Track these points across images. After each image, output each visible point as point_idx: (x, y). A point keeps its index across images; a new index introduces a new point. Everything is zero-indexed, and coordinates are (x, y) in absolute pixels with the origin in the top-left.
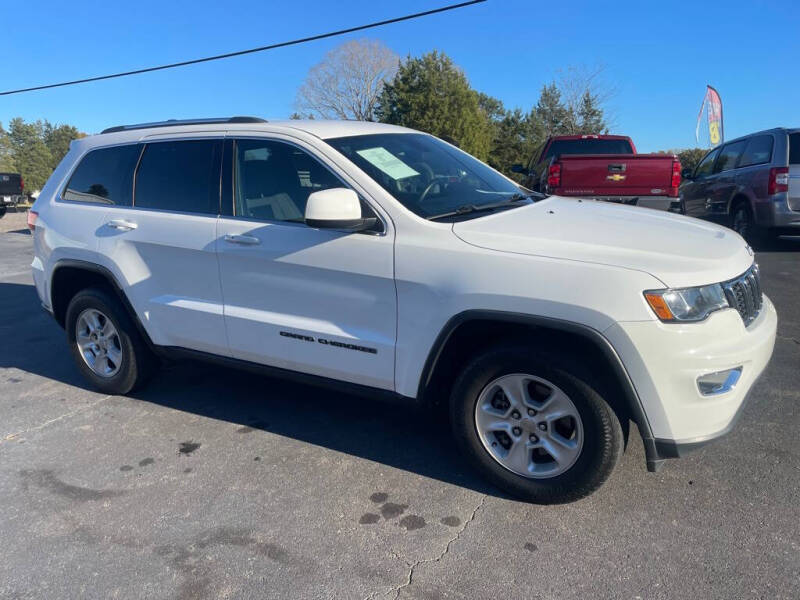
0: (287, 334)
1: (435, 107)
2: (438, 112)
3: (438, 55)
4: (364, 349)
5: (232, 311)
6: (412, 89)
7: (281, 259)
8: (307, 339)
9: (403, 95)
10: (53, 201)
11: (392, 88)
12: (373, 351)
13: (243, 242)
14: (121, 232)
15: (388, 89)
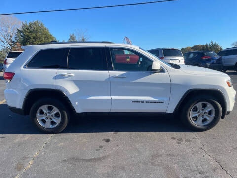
0: (135, 102)
1: (40, 38)
2: (41, 39)
3: (39, 21)
4: (160, 102)
5: (114, 98)
6: (30, 32)
7: (135, 81)
8: (142, 102)
9: (27, 33)
10: (22, 68)
11: (21, 31)
12: (162, 102)
13: (121, 77)
14: (66, 77)
15: (19, 31)
